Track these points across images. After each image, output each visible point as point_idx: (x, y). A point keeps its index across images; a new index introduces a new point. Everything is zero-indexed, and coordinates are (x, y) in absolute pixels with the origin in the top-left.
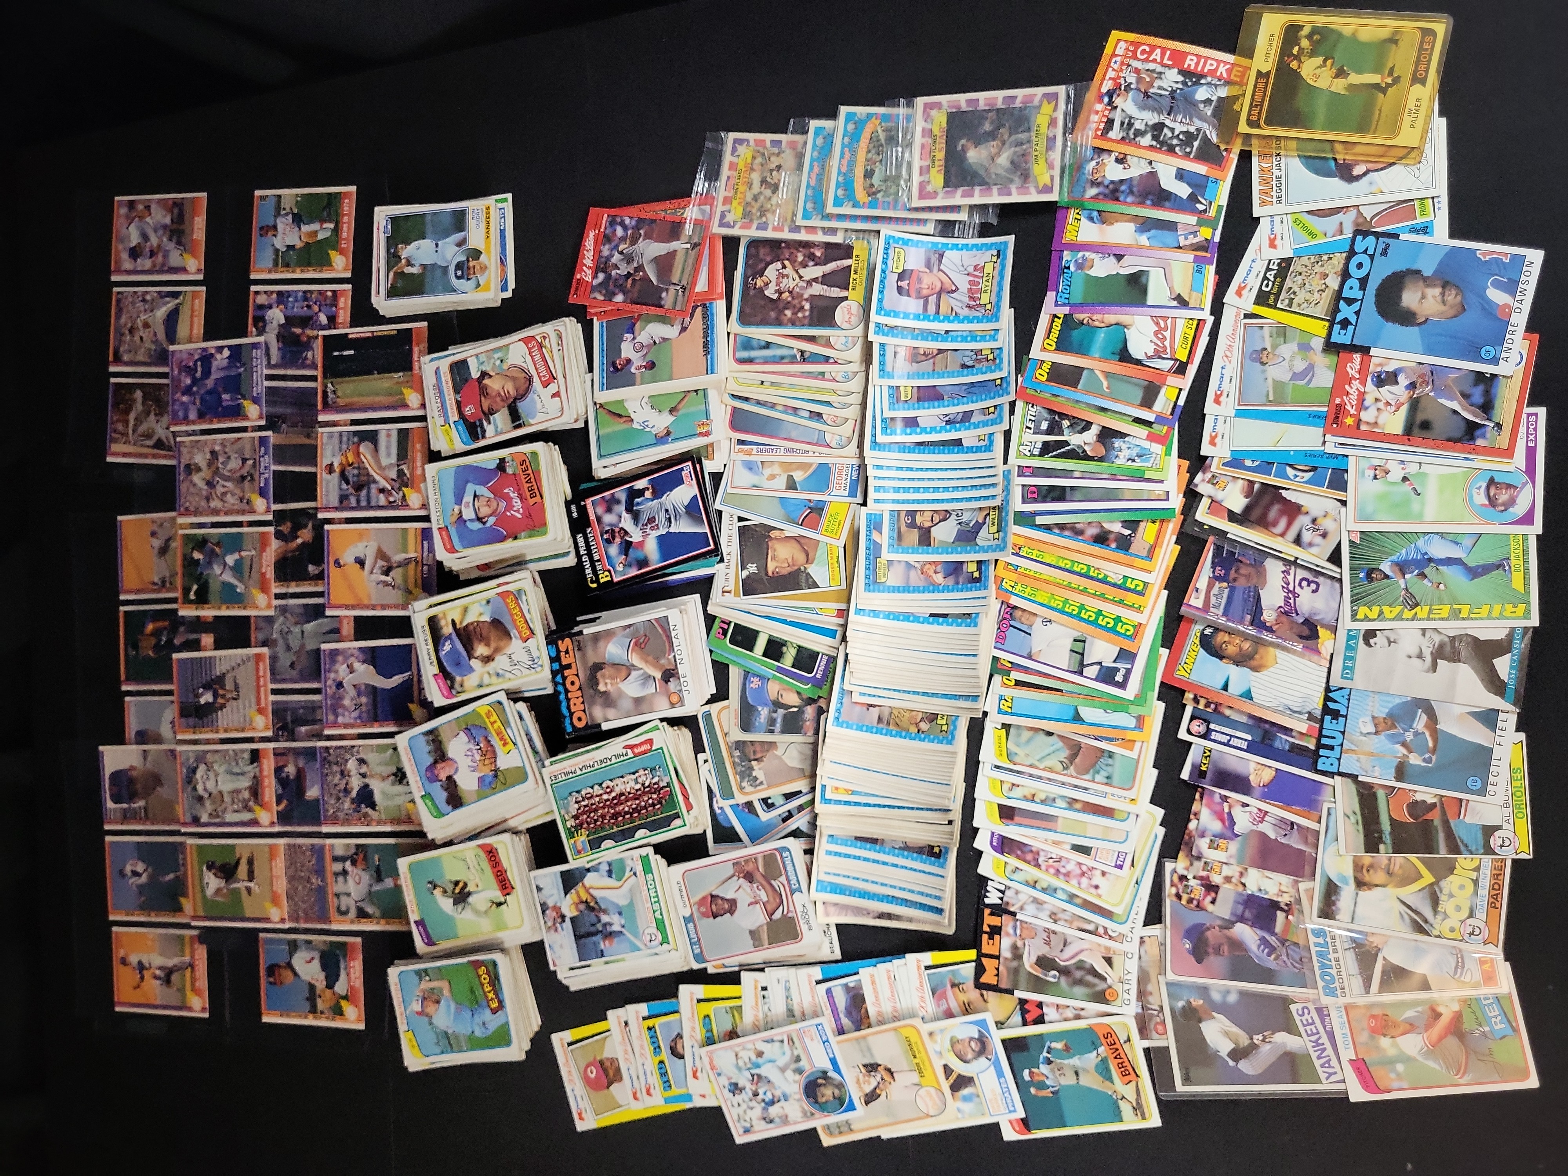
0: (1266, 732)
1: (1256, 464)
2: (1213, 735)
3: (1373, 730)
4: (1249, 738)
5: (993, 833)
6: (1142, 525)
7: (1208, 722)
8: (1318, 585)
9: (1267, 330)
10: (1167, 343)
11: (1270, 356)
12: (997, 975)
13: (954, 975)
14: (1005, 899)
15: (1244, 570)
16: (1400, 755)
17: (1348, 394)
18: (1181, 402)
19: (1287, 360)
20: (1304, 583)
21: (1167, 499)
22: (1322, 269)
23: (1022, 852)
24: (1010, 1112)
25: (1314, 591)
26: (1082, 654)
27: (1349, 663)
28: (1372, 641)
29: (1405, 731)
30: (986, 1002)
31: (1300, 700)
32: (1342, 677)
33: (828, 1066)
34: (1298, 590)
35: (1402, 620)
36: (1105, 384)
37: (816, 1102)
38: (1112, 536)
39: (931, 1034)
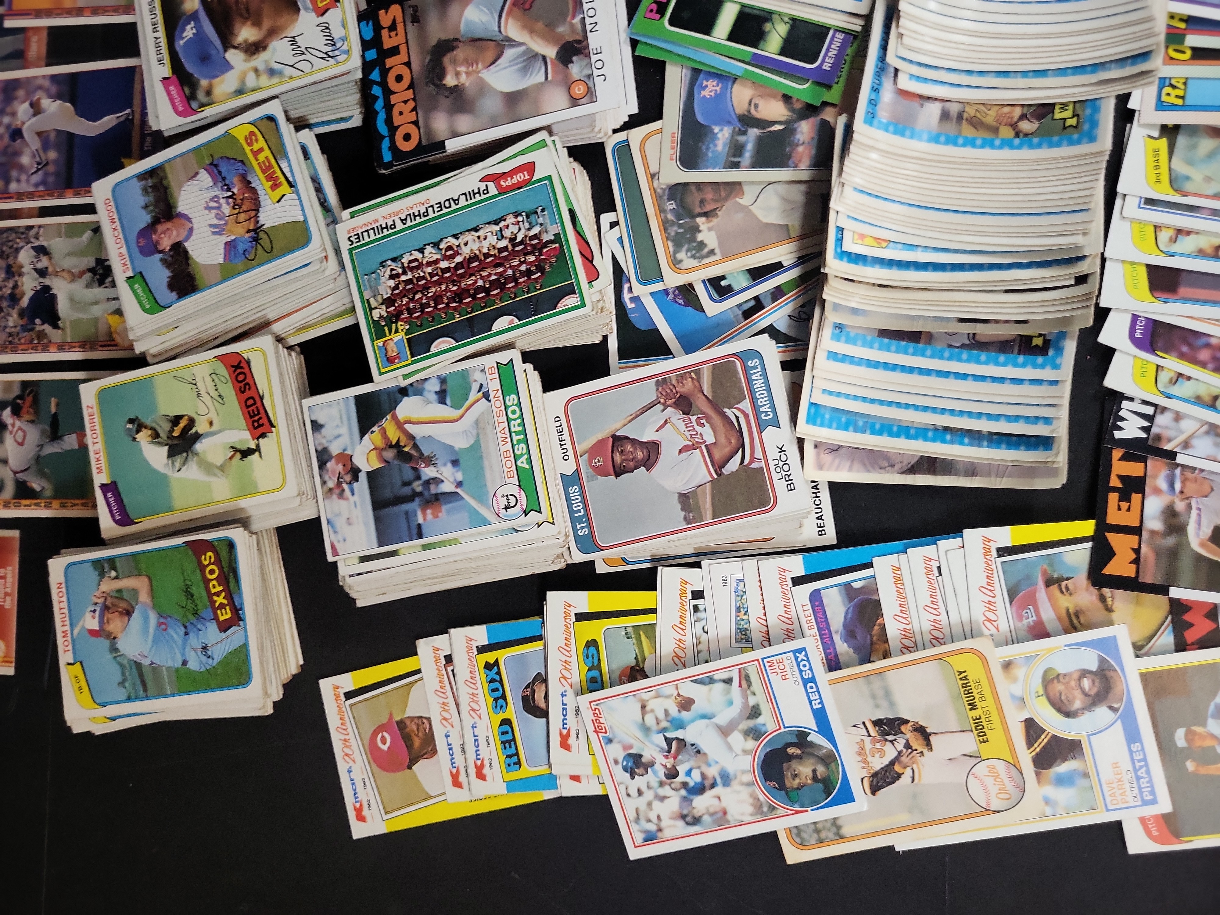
5: (1135, 317)
12: (1136, 561)
13: (1051, 565)
14: (1155, 430)
23: (1190, 345)
24: (1145, 803)
30: (1109, 610)
33: (809, 722)
37: (782, 787)
39: (1007, 665)
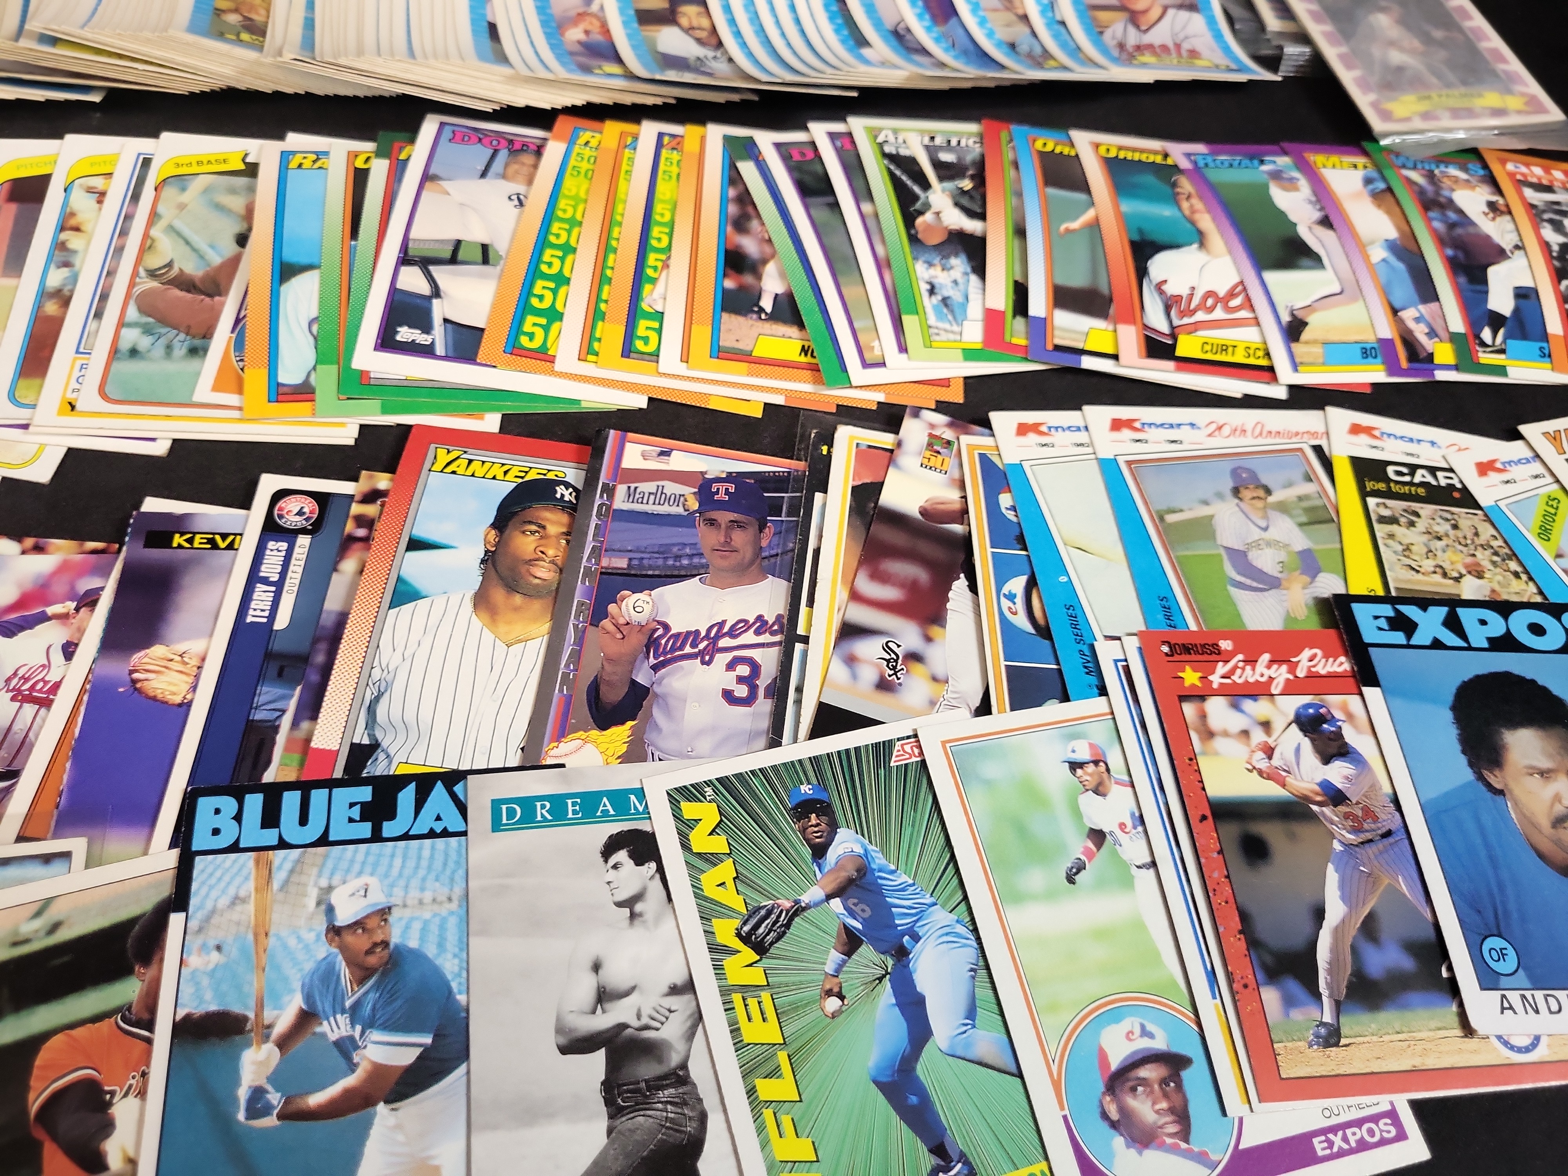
0: (303, 659)
1: (1010, 515)
2: (276, 549)
3: (343, 918)
4: (282, 622)
6: (793, 331)
7: (314, 529)
8: (747, 701)
9: (1309, 488)
10: (1200, 316)
11: (1259, 504)
15: (740, 538)
16: (268, 1015)
17: (1251, 661)
18: (1088, 363)
19: (1266, 535)
20: (744, 670)
21: (865, 365)
22: (1486, 564)
25: (728, 696)
26: (453, 260)
27: (542, 811)
28: (622, 856)
29: (354, 1013)
31: (410, 717)
32: (496, 804)
34: (722, 659)
35: (705, 918)
36: (1075, 225)
38: (749, 279)
